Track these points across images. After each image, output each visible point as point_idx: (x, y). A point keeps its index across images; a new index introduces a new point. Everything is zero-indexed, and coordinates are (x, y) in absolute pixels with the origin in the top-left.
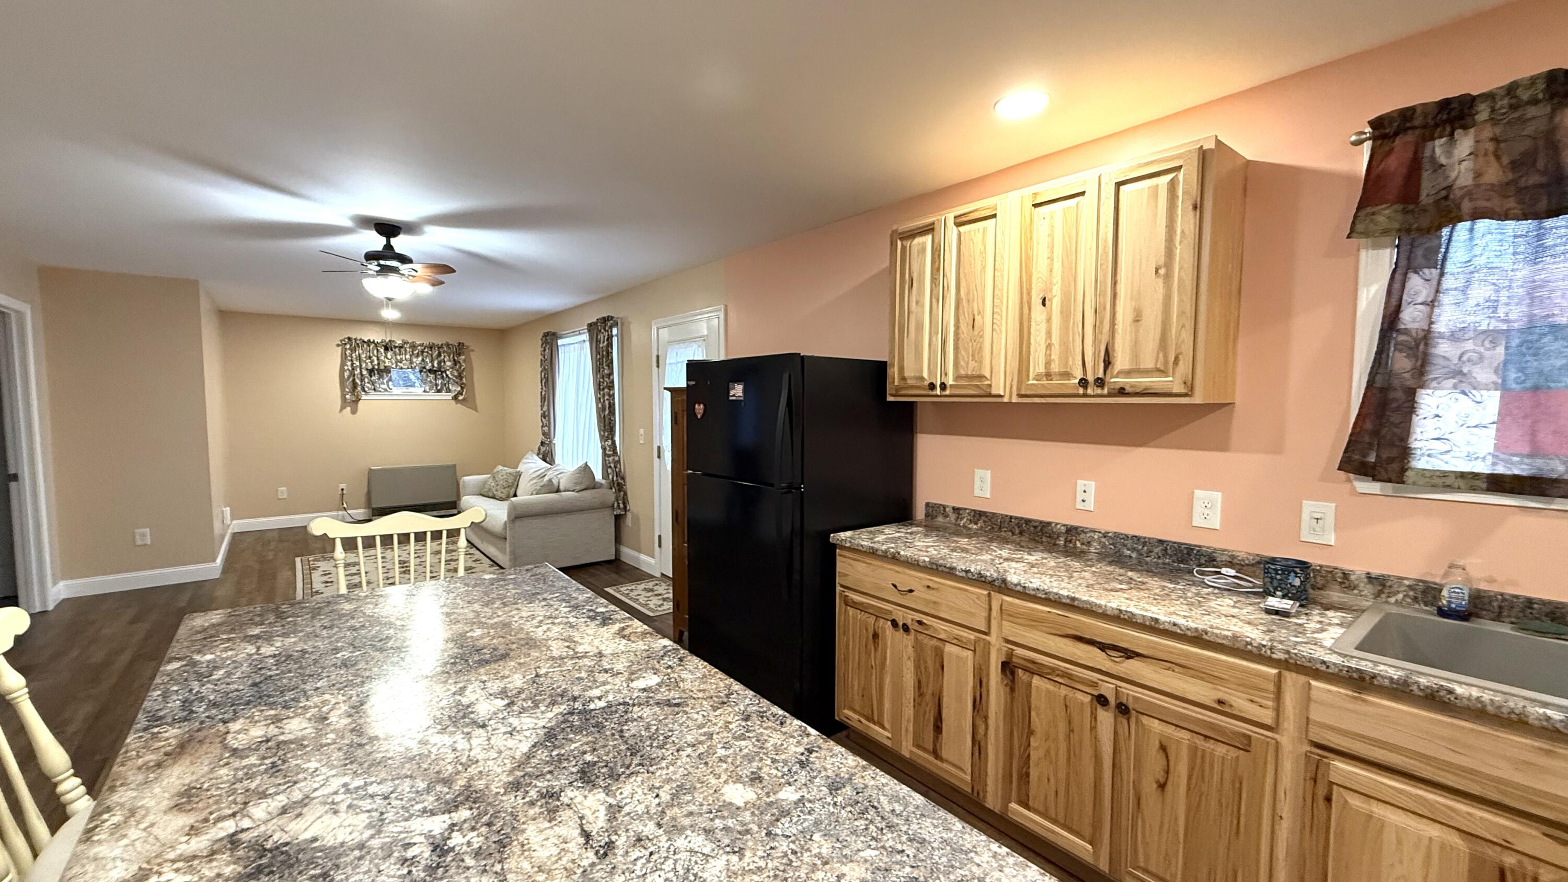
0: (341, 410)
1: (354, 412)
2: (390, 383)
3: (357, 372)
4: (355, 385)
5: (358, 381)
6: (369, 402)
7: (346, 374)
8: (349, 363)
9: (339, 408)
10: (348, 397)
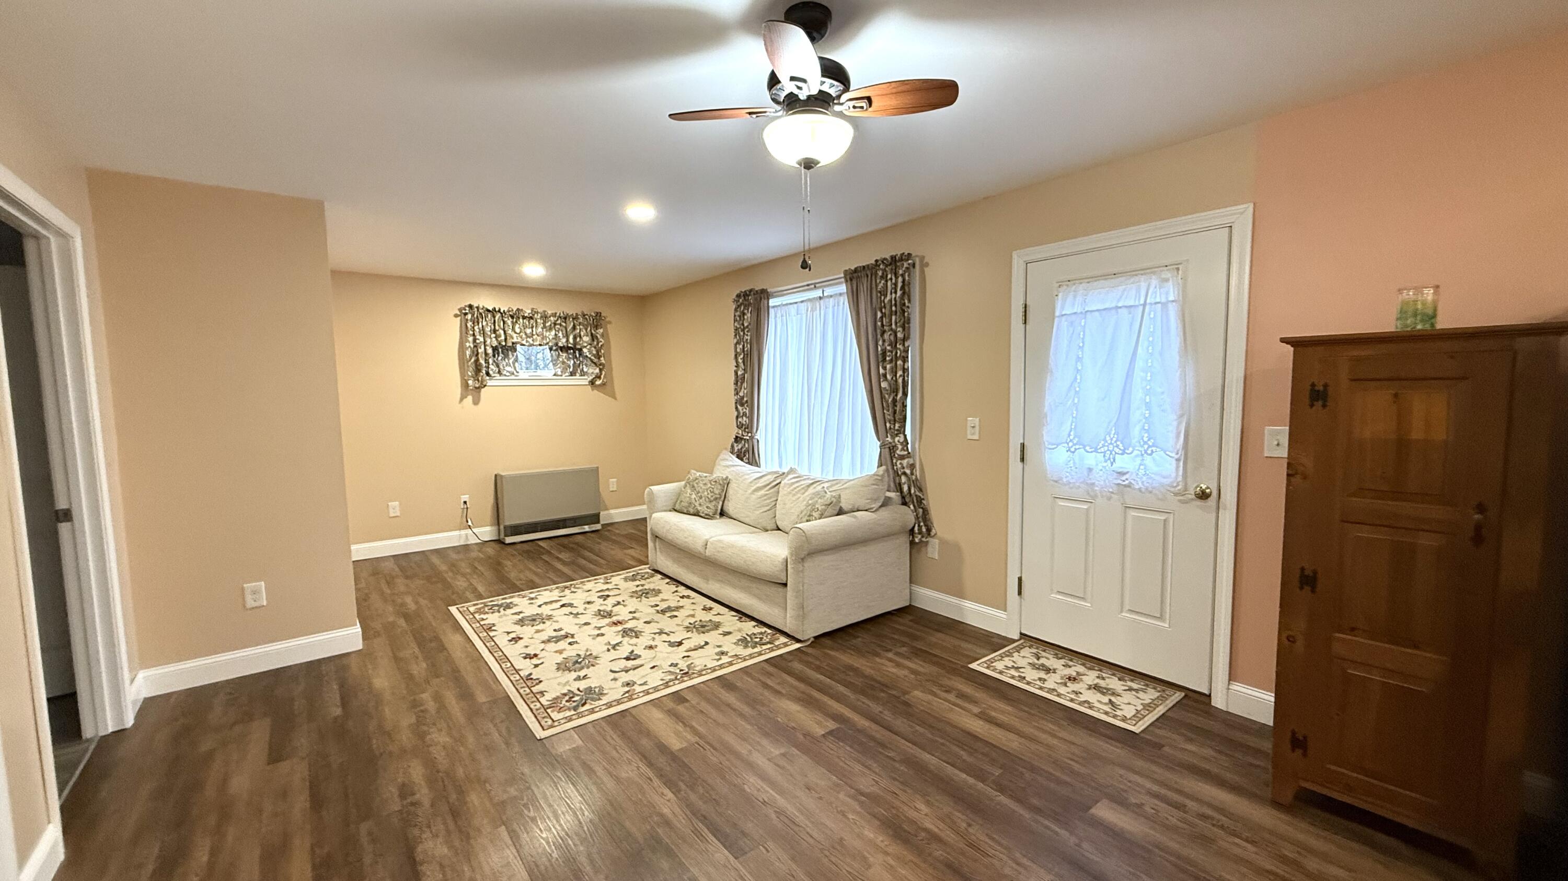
0: (461, 400)
1: (476, 402)
2: (517, 364)
3: (481, 350)
4: (478, 369)
5: (482, 361)
6: (494, 388)
7: (468, 353)
8: (471, 339)
9: (459, 396)
10: (470, 382)
